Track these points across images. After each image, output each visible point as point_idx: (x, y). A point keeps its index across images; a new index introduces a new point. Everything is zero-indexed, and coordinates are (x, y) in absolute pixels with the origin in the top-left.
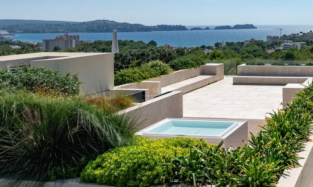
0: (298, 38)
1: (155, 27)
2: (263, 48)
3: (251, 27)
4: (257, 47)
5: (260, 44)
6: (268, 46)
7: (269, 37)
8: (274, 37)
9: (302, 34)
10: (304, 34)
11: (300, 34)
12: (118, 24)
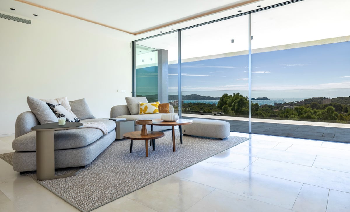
0: (294, 104)
1: (217, 98)
2: (272, 109)
3: (267, 99)
4: (268, 108)
5: (270, 106)
6: (275, 108)
7: (275, 103)
8: (279, 104)
9: (297, 102)
10: (298, 102)
11: (295, 102)
12: (201, 96)
